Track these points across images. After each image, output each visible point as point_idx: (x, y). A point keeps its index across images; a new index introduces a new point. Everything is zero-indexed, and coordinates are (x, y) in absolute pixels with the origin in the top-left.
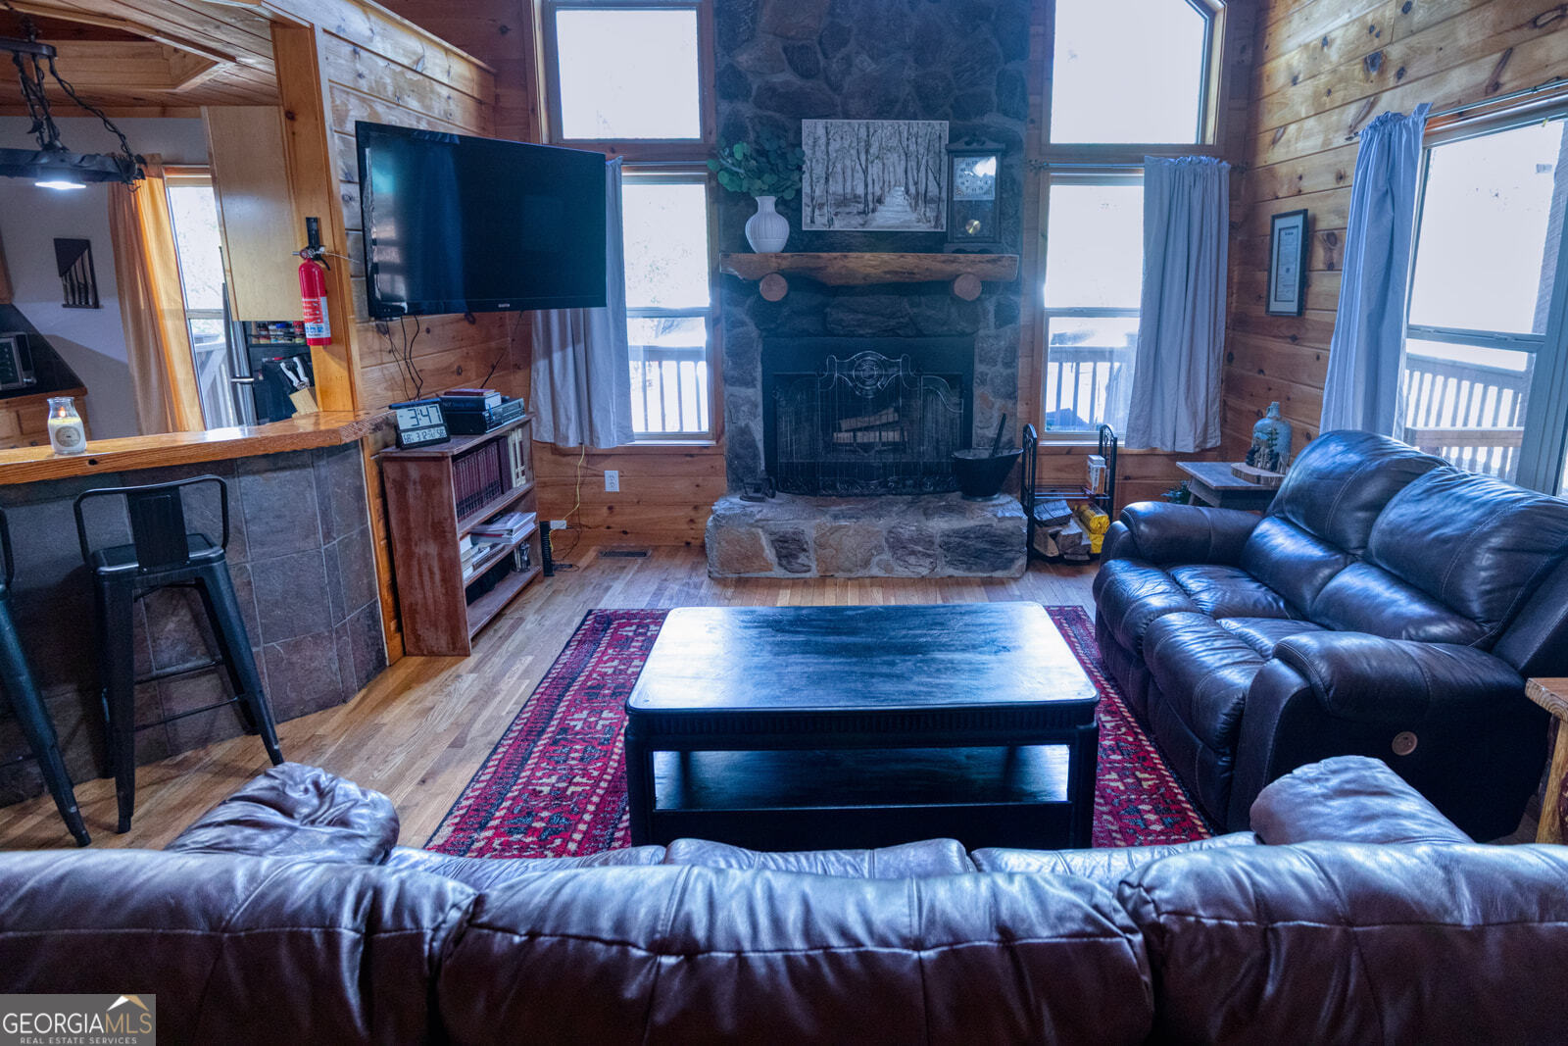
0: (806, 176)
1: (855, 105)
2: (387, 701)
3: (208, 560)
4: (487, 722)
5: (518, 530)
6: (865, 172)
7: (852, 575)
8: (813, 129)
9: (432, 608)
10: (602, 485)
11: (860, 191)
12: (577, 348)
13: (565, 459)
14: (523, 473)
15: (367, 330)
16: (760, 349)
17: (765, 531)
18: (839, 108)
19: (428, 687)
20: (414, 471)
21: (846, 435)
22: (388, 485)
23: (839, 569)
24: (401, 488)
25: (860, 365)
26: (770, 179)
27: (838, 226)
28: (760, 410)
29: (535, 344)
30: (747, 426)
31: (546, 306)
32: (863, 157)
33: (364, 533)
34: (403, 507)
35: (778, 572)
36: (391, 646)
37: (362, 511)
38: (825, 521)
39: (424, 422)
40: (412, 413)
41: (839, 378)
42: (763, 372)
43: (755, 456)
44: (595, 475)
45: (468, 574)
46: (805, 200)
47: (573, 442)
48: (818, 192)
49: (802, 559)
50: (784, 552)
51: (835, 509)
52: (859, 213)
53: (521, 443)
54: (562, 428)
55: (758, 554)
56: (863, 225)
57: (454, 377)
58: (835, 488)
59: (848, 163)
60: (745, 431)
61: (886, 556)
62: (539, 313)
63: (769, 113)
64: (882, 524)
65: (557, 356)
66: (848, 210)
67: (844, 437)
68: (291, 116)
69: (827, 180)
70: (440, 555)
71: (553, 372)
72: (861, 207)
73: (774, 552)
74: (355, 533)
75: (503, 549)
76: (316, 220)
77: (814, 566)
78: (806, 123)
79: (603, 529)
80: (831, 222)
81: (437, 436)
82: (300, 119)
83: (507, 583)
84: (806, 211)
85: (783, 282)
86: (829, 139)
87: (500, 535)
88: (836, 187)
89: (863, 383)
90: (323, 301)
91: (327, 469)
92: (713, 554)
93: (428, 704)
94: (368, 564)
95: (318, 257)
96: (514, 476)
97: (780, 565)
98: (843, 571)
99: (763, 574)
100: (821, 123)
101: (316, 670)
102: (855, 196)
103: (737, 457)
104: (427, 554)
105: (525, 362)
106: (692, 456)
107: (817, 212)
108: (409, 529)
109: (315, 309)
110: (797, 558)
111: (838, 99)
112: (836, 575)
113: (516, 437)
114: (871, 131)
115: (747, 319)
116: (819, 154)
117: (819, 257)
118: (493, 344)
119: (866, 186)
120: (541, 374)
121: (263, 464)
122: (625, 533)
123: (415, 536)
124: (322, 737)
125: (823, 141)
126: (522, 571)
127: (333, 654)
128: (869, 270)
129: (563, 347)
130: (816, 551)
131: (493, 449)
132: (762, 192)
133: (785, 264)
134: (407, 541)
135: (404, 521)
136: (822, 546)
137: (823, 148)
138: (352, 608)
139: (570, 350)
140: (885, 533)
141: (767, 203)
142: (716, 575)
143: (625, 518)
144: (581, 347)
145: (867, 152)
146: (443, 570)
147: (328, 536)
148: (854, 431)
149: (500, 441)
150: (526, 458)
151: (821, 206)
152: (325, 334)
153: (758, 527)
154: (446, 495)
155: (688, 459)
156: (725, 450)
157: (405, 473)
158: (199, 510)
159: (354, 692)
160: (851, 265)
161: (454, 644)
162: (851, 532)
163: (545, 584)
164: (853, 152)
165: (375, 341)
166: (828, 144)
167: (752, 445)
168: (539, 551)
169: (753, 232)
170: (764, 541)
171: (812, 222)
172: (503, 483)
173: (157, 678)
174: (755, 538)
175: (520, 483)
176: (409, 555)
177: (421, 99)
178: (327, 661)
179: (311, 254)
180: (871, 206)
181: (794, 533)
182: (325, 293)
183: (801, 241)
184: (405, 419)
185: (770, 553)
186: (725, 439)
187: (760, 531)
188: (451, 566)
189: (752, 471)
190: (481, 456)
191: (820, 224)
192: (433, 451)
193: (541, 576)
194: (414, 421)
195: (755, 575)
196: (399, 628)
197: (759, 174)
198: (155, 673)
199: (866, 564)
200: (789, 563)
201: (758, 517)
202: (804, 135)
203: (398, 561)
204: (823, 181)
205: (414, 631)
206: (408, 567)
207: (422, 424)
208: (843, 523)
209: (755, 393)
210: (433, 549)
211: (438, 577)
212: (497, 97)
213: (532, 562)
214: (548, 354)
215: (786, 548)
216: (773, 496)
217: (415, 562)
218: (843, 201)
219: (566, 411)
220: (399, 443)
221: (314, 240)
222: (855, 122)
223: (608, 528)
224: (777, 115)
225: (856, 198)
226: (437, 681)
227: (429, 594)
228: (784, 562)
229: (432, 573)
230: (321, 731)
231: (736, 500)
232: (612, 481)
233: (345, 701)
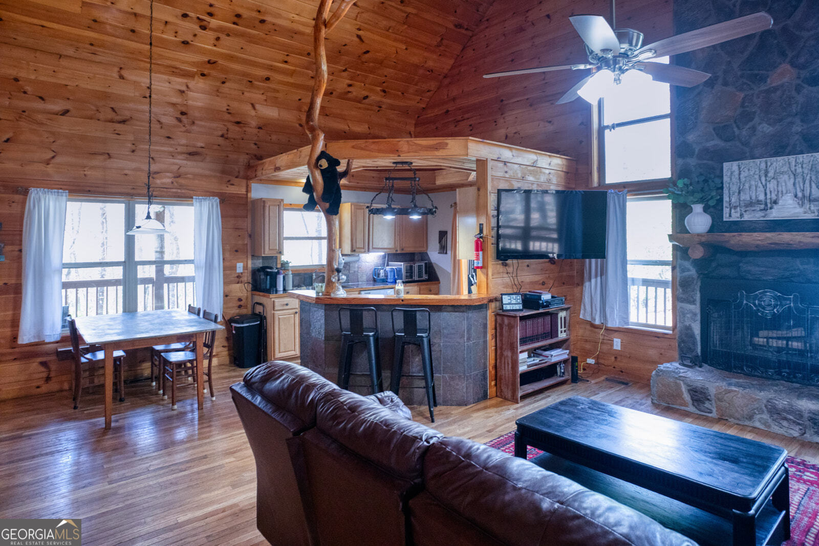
0: (726, 191)
1: (757, 152)
2: (479, 410)
3: (422, 337)
4: (506, 428)
5: (555, 356)
6: (765, 187)
7: (740, 423)
8: (730, 168)
9: (507, 379)
10: (612, 345)
11: (762, 197)
12: (602, 277)
13: (596, 330)
14: (565, 331)
15: (497, 264)
16: (699, 284)
17: (685, 383)
18: (748, 154)
19: (495, 409)
20: (506, 321)
21: (761, 340)
22: (498, 325)
23: (731, 416)
24: (501, 326)
25: (761, 297)
26: (700, 195)
27: (747, 217)
28: (699, 317)
29: (585, 275)
30: (690, 325)
31: (590, 257)
32: (763, 179)
33: (485, 342)
34: (501, 335)
35: (691, 409)
36: (491, 391)
37: (485, 333)
38: (723, 385)
39: (514, 302)
40: (509, 298)
41: (747, 304)
42: (701, 297)
43: (694, 343)
44: (609, 340)
45: (523, 368)
46: (725, 204)
47: (597, 322)
48: (733, 200)
49: (707, 405)
50: (696, 397)
51: (734, 381)
52: (761, 210)
53: (565, 318)
54: (594, 315)
55: (679, 395)
56: (764, 217)
57: (541, 286)
58: (743, 369)
59: (753, 183)
60: (689, 328)
61: (766, 416)
62: (587, 260)
63: (705, 162)
64: (763, 396)
65: (593, 281)
66: (753, 209)
67: (761, 341)
68: (479, 189)
69: (739, 193)
70: (512, 357)
71: (591, 287)
72: (762, 207)
73: (689, 396)
74: (481, 340)
75: (546, 362)
76: (482, 224)
77: (714, 410)
78: (726, 165)
79: (611, 368)
80: (742, 215)
81: (518, 308)
82: (481, 190)
83: (550, 379)
84: (726, 211)
85: (701, 249)
86: (740, 172)
87: (547, 357)
88: (745, 197)
89: (764, 308)
90: (481, 253)
91: (473, 315)
92: (654, 390)
93: (491, 415)
94: (485, 354)
95: (481, 237)
96: (559, 332)
97: (693, 405)
98: (734, 418)
99: (683, 408)
100: (735, 164)
101: (458, 389)
102: (758, 201)
103: (683, 341)
104: (507, 356)
105: (581, 283)
106: (658, 337)
107: (733, 211)
108: (502, 344)
109: (478, 255)
110: (704, 403)
111: (747, 150)
112: (730, 420)
113: (562, 314)
114: (769, 164)
115: (691, 268)
116: (734, 180)
117: (724, 236)
118: (565, 274)
119: (766, 194)
120: (587, 287)
121: (450, 309)
122: (622, 372)
123: (504, 347)
124: (452, 414)
125: (737, 172)
126: (560, 376)
127: (464, 385)
128: (759, 242)
129: (596, 276)
130: (716, 402)
131: (548, 318)
132: (694, 203)
133: (703, 239)
134: (501, 348)
135: (501, 340)
136: (720, 400)
137: (737, 176)
138: (475, 370)
139: (599, 278)
140: (765, 401)
141: (698, 208)
142: (656, 402)
143: (623, 364)
144: (604, 277)
145: (766, 176)
146: (512, 363)
147: (469, 339)
148: (768, 338)
149: (554, 316)
150: (567, 325)
151: (735, 207)
152: (480, 265)
153: (680, 380)
154: (515, 332)
155: (656, 339)
156: (677, 337)
157: (503, 321)
158: (421, 320)
159: (471, 404)
160: (744, 240)
161: (513, 396)
162: (739, 395)
163: (571, 386)
164: (757, 177)
165: (500, 268)
166: (740, 174)
167: (692, 336)
168: (570, 369)
169: (688, 223)
170: (684, 389)
171: (730, 216)
172: (553, 333)
173: (411, 376)
174: (678, 387)
175: (562, 336)
176: (502, 354)
177: (535, 176)
178: (464, 387)
179: (479, 236)
180: (769, 205)
181: (702, 388)
182: (482, 250)
183: (718, 225)
184: (506, 299)
185: (687, 396)
186: (677, 330)
187: (682, 382)
188: (515, 363)
189: (691, 350)
190: (540, 320)
191: (735, 217)
192: (512, 314)
193: (570, 381)
194: (510, 301)
195: (678, 407)
196: (496, 385)
197: (693, 193)
198: (411, 374)
199: (750, 418)
200: (698, 405)
201: (681, 375)
202: (725, 171)
203: (498, 357)
204: (736, 194)
205: (500, 387)
206: (501, 359)
207: (512, 303)
208: (734, 388)
209: (696, 308)
210: (509, 354)
211: (510, 366)
212: (577, 169)
213: (566, 374)
214: (590, 280)
215: (696, 396)
216: (700, 367)
217: (503, 358)
218: (750, 204)
219: (595, 307)
220: (502, 309)
221: (481, 231)
222: (758, 161)
223: (614, 367)
224: (710, 162)
225: (759, 202)
226: (500, 409)
227: (507, 373)
228: (696, 404)
229: (508, 363)
230: (453, 412)
231: (676, 365)
232: (617, 344)
233: (466, 405)
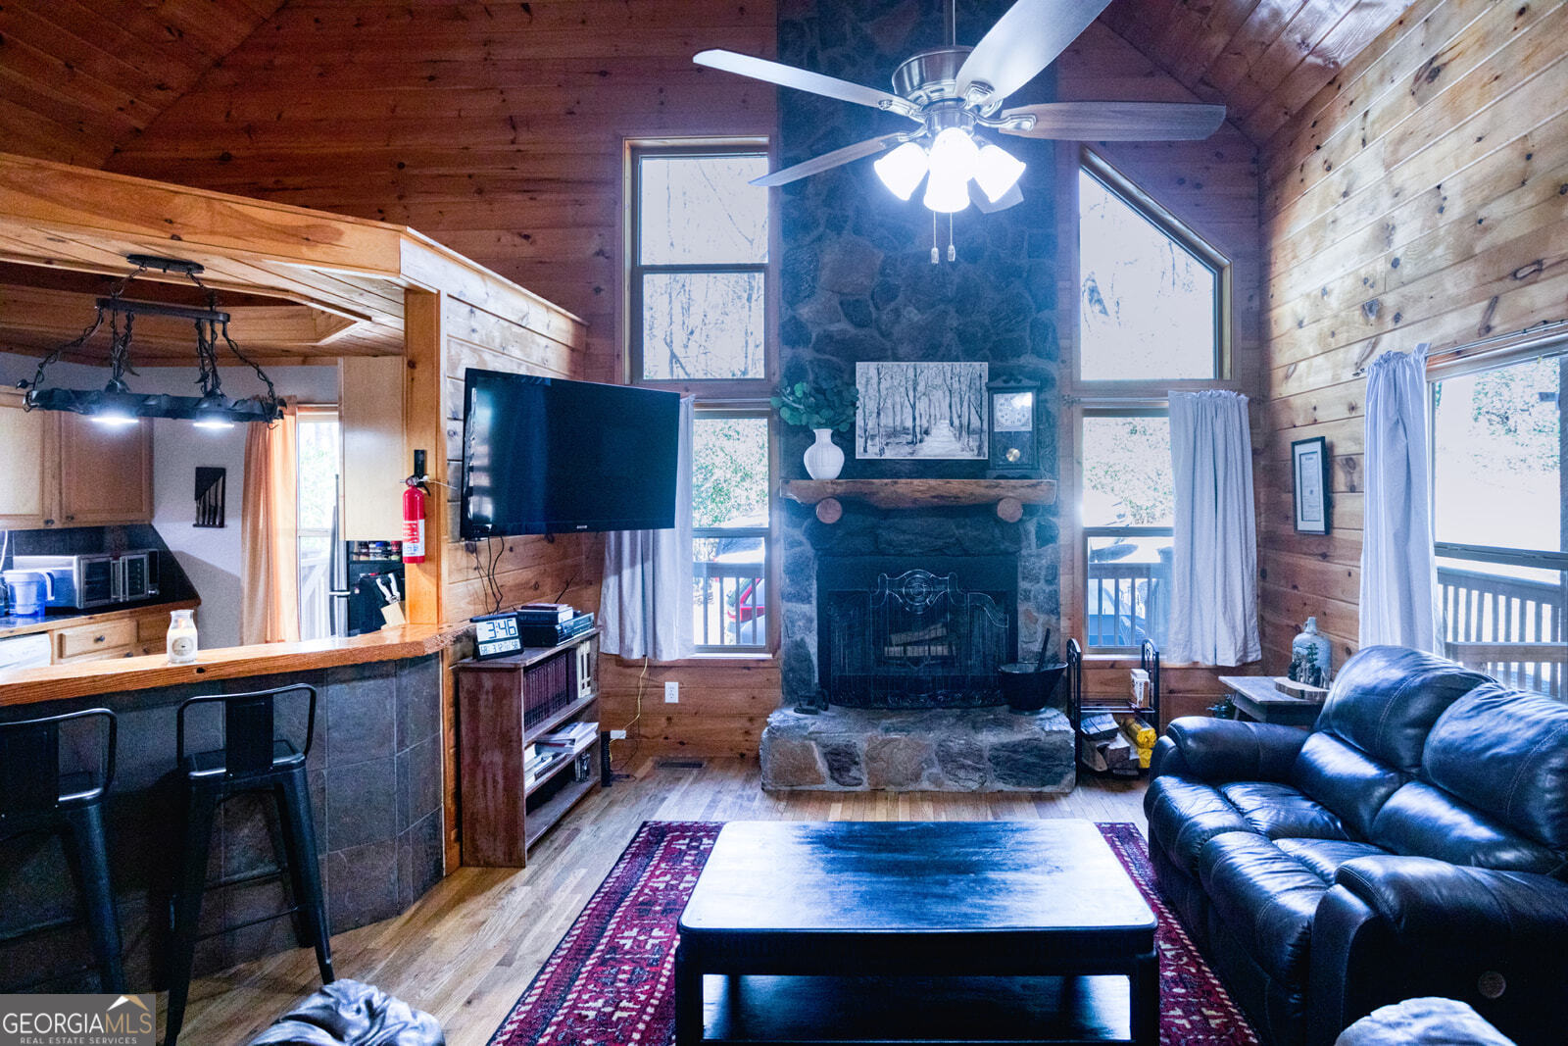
0: (859, 412)
1: (902, 350)
2: (440, 915)
3: (289, 766)
4: (536, 939)
5: (580, 739)
6: (913, 407)
7: (903, 789)
8: (865, 370)
9: (492, 818)
10: (662, 696)
11: (909, 424)
12: (645, 565)
13: (629, 671)
14: (589, 684)
15: (457, 549)
16: (816, 567)
17: (818, 744)
18: (889, 353)
19: (482, 900)
20: (488, 682)
21: (896, 649)
22: (462, 695)
23: (889, 782)
24: (474, 699)
25: (910, 582)
26: (827, 413)
27: (888, 455)
28: (815, 624)
29: (607, 562)
30: (802, 640)
31: (619, 528)
32: (911, 394)
33: (436, 741)
34: (474, 715)
35: (830, 785)
36: (449, 856)
37: (435, 719)
38: (876, 734)
39: (502, 634)
40: (491, 627)
41: (890, 595)
42: (818, 588)
43: (810, 670)
44: (657, 687)
45: (530, 783)
46: (858, 432)
47: (636, 655)
48: (870, 425)
49: (854, 773)
50: (836, 764)
51: (886, 722)
52: (908, 443)
53: (588, 655)
54: (627, 641)
55: (811, 767)
56: (912, 454)
57: (531, 593)
58: (886, 701)
59: (898, 399)
60: (801, 645)
61: (936, 770)
62: (612, 534)
63: (827, 357)
64: (932, 738)
65: (626, 573)
66: (897, 440)
67: (895, 651)
68: (412, 365)
69: (879, 414)
70: (505, 764)
71: (623, 588)
72: (910, 438)
73: (826, 764)
74: (427, 741)
75: (564, 759)
76: (423, 452)
77: (865, 778)
78: (859, 365)
79: (661, 740)
80: (882, 451)
81: (512, 648)
82: (419, 367)
83: (566, 793)
84: (859, 443)
85: (838, 506)
86: (880, 379)
87: (563, 745)
88: (887, 420)
89: (913, 599)
90: (421, 523)
91: (410, 679)
92: (767, 766)
93: (480, 918)
94: (435, 773)
95: (421, 484)
96: (579, 687)
97: (832, 778)
98: (893, 784)
99: (814, 787)
100: (873, 365)
101: (377, 879)
102: (904, 428)
103: (792, 670)
104: (491, 763)
105: (598, 578)
106: (749, 668)
107: (869, 442)
108: (477, 739)
109: (413, 530)
110: (849, 770)
111: (888, 345)
112: (887, 789)
113: (584, 649)
114: (919, 371)
115: (804, 539)
116: (871, 391)
117: (870, 483)
118: (569, 561)
119: (914, 419)
120: (611, 590)
121: (350, 673)
122: (682, 743)
123: (483, 744)
124: (374, 951)
125: (875, 380)
126: (582, 781)
127: (393, 863)
128: (918, 495)
129: (633, 564)
130: (867, 764)
131: (563, 661)
132: (820, 426)
133: (840, 490)
134: (475, 749)
135: (474, 730)
136: (873, 759)
137: (875, 386)
138: (416, 818)
139: (639, 568)
140: (935, 747)
141: (824, 435)
142: (769, 787)
143: (683, 728)
144: (649, 565)
145: (915, 389)
146: (505, 778)
147: (401, 744)
148: (905, 645)
149: (570, 652)
150: (592, 670)
151: (873, 437)
152: (420, 552)
153: (811, 739)
154: (515, 704)
155: (746, 671)
156: (781, 662)
157: (480, 686)
158: (289, 718)
159: (409, 904)
160: (900, 490)
161: (511, 854)
162: (901, 746)
163: (602, 794)
164: (902, 390)
165: (463, 559)
166: (879, 383)
167: (807, 658)
168: (599, 760)
169: (810, 462)
170: (817, 753)
171: (865, 451)
172: (570, 694)
173: (226, 884)
174: (808, 750)
175: (584, 694)
176: (476, 762)
177: (523, 348)
178: (388, 868)
179: (415, 481)
180: (919, 437)
181: (846, 746)
182: (424, 516)
183: (853, 468)
184: (483, 631)
185: (822, 766)
186: (781, 652)
187: (813, 743)
188: (515, 774)
189: (807, 683)
190: (551, 668)
191: (872, 453)
192: (508, 662)
193: (599, 787)
194: (492, 634)
195: (807, 788)
196: (459, 838)
197: (816, 409)
198: (224, 879)
199: (917, 777)
200: (841, 776)
201: (811, 729)
202: (858, 374)
203: (465, 771)
204: (875, 415)
205: (473, 840)
206: (473, 774)
207: (498, 637)
208: (893, 736)
209: (810, 609)
210: (498, 758)
211: (500, 786)
212: (588, 346)
213: (592, 773)
214: (619, 571)
215: (839, 761)
216: (826, 709)
217: (480, 775)
218: (894, 433)
219: (632, 624)
220: (476, 650)
221: (420, 468)
222: (904, 364)
223: (666, 738)
224: (834, 359)
225: (905, 430)
226: (489, 894)
227: (491, 805)
228: (836, 775)
229: (495, 782)
230: (372, 945)
231: (790, 712)
232: (672, 692)
233: (399, 913)
